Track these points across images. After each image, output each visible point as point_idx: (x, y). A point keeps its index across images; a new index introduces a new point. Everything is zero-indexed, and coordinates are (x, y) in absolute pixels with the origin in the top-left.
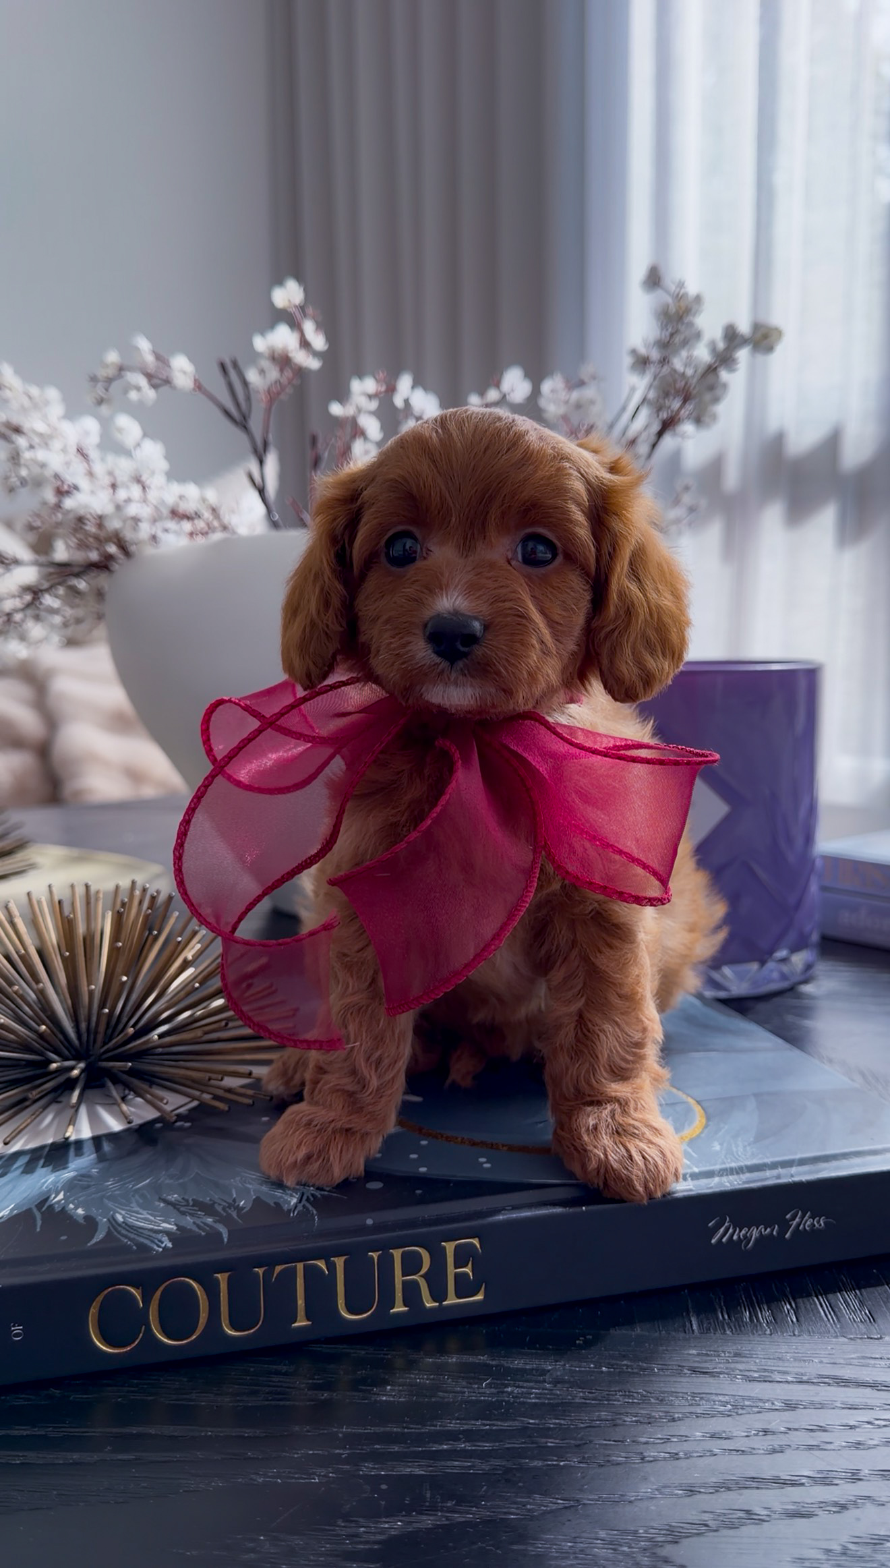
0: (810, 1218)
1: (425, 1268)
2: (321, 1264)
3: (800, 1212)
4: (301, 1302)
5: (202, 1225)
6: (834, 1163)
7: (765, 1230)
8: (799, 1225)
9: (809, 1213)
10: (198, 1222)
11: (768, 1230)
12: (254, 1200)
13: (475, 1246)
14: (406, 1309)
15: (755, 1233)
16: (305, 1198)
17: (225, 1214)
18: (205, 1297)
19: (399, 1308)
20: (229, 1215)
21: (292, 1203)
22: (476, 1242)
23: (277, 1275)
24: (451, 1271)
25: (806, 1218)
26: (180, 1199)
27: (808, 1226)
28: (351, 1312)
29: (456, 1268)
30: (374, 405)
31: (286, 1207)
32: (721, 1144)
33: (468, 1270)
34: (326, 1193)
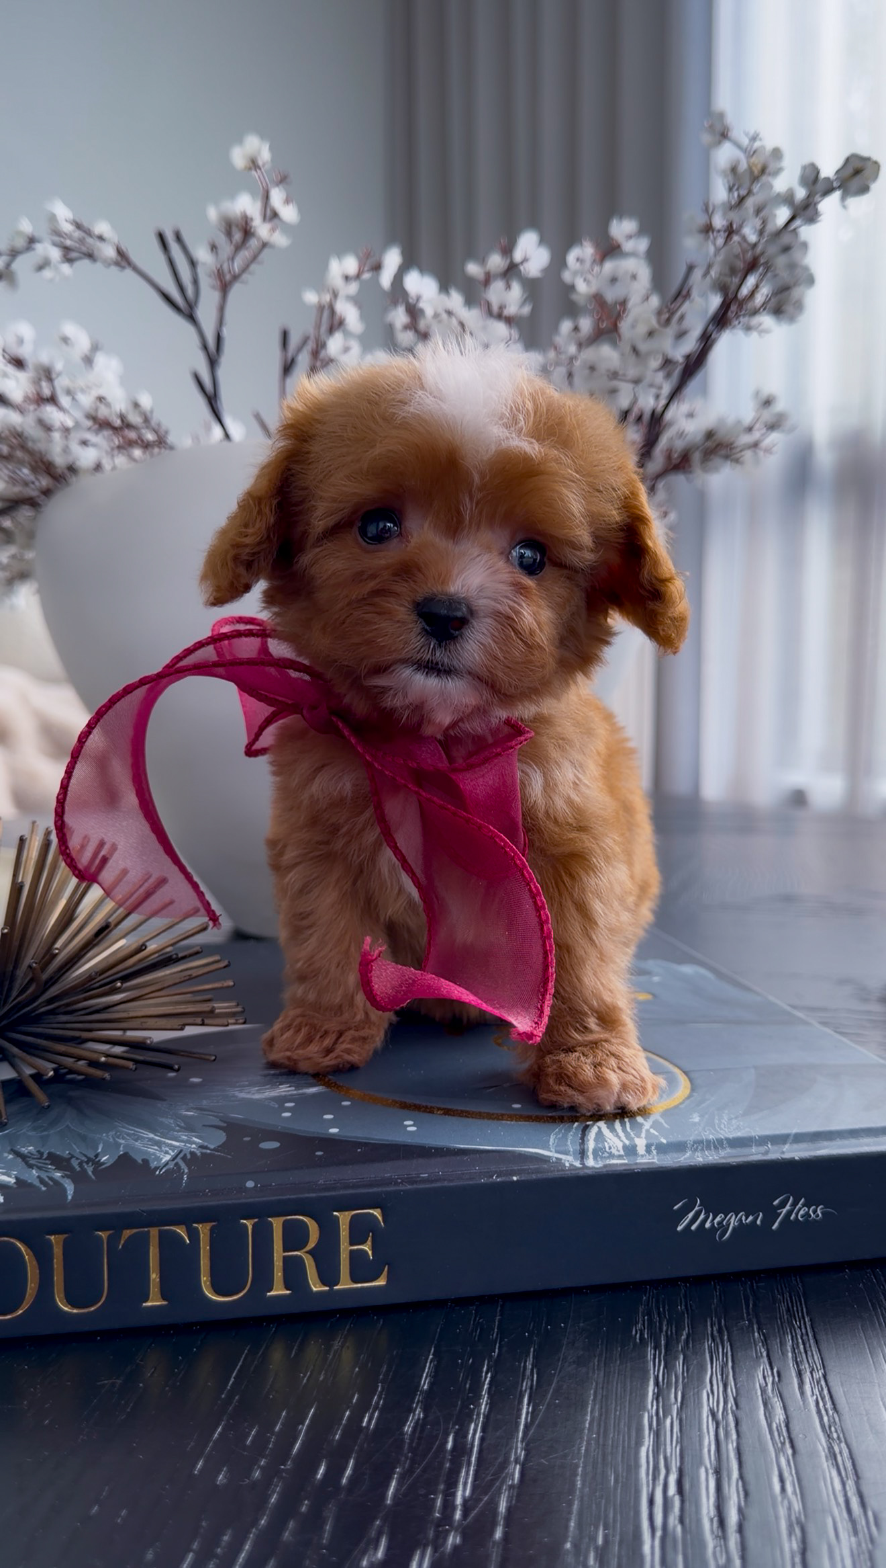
0: (804, 1205)
1: (311, 1244)
2: (181, 1231)
3: (791, 1198)
4: (154, 1276)
5: (47, 1179)
6: (839, 1142)
7: (746, 1219)
8: (789, 1213)
9: (803, 1200)
10: (44, 1175)
11: (751, 1218)
12: (120, 1157)
13: (376, 1216)
14: (288, 1292)
15: (733, 1221)
16: (181, 1155)
17: (78, 1169)
18: (35, 1263)
19: (279, 1290)
20: (84, 1171)
21: (163, 1161)
22: (377, 1213)
23: (126, 1242)
24: (345, 1248)
25: (799, 1205)
26: (34, 1152)
27: (802, 1217)
28: (218, 1292)
29: (352, 1244)
30: (353, 288)
31: (153, 1164)
32: (701, 1116)
33: (367, 1248)
34: (209, 1151)
